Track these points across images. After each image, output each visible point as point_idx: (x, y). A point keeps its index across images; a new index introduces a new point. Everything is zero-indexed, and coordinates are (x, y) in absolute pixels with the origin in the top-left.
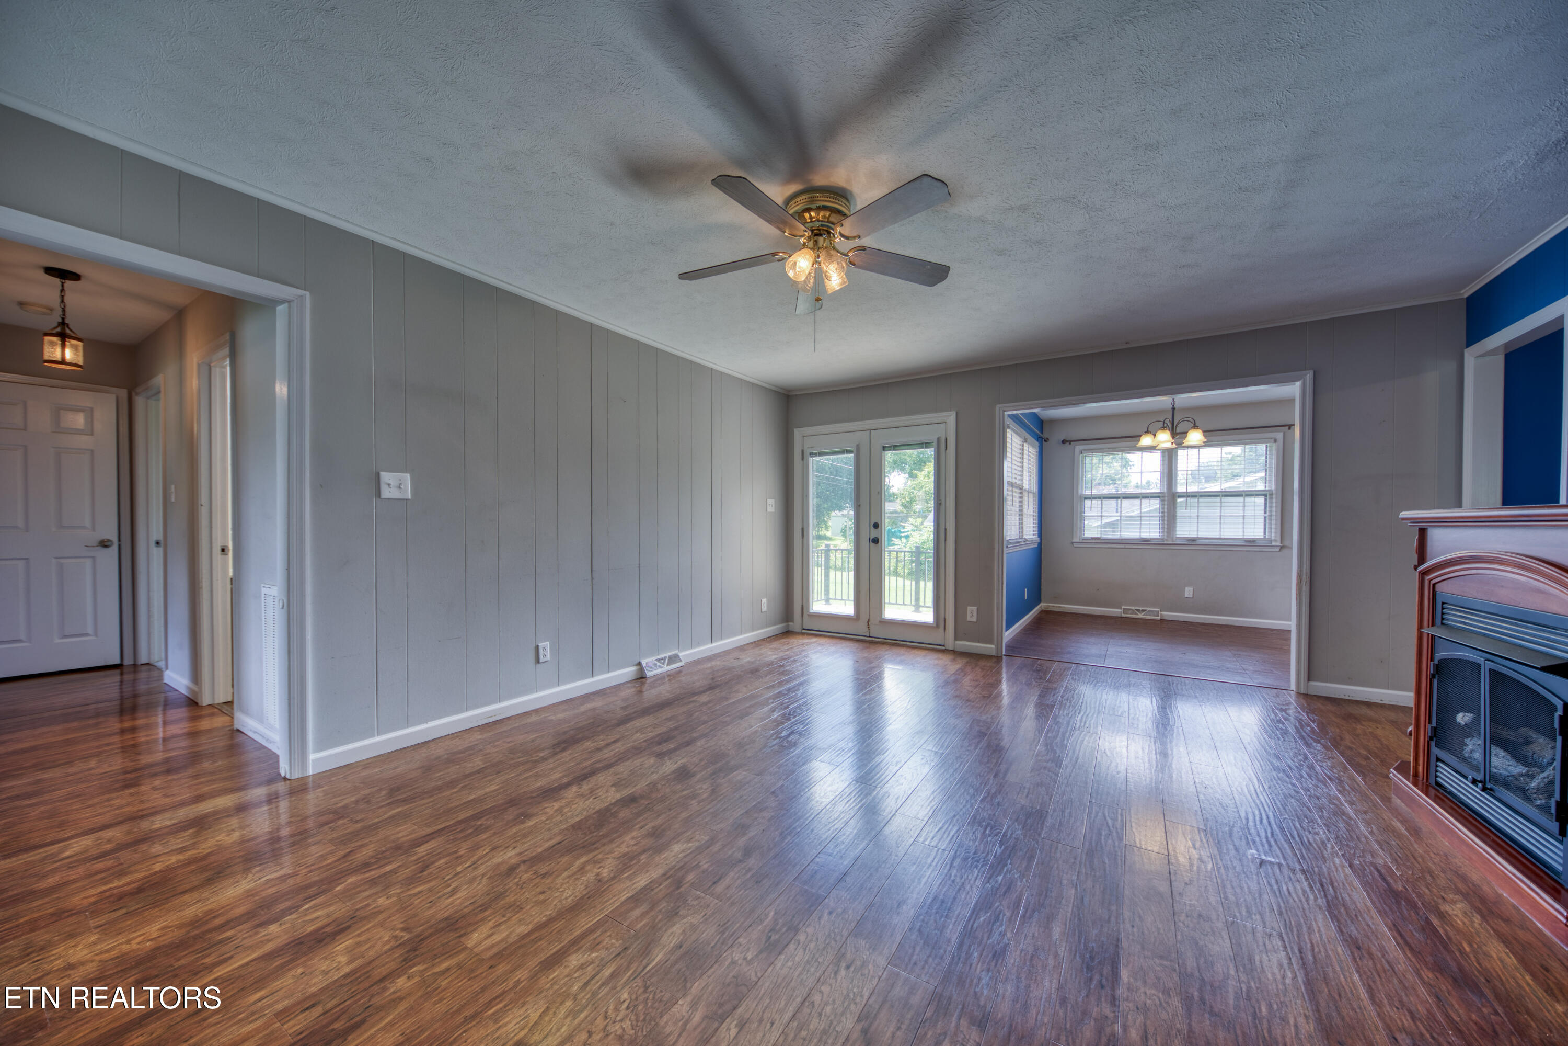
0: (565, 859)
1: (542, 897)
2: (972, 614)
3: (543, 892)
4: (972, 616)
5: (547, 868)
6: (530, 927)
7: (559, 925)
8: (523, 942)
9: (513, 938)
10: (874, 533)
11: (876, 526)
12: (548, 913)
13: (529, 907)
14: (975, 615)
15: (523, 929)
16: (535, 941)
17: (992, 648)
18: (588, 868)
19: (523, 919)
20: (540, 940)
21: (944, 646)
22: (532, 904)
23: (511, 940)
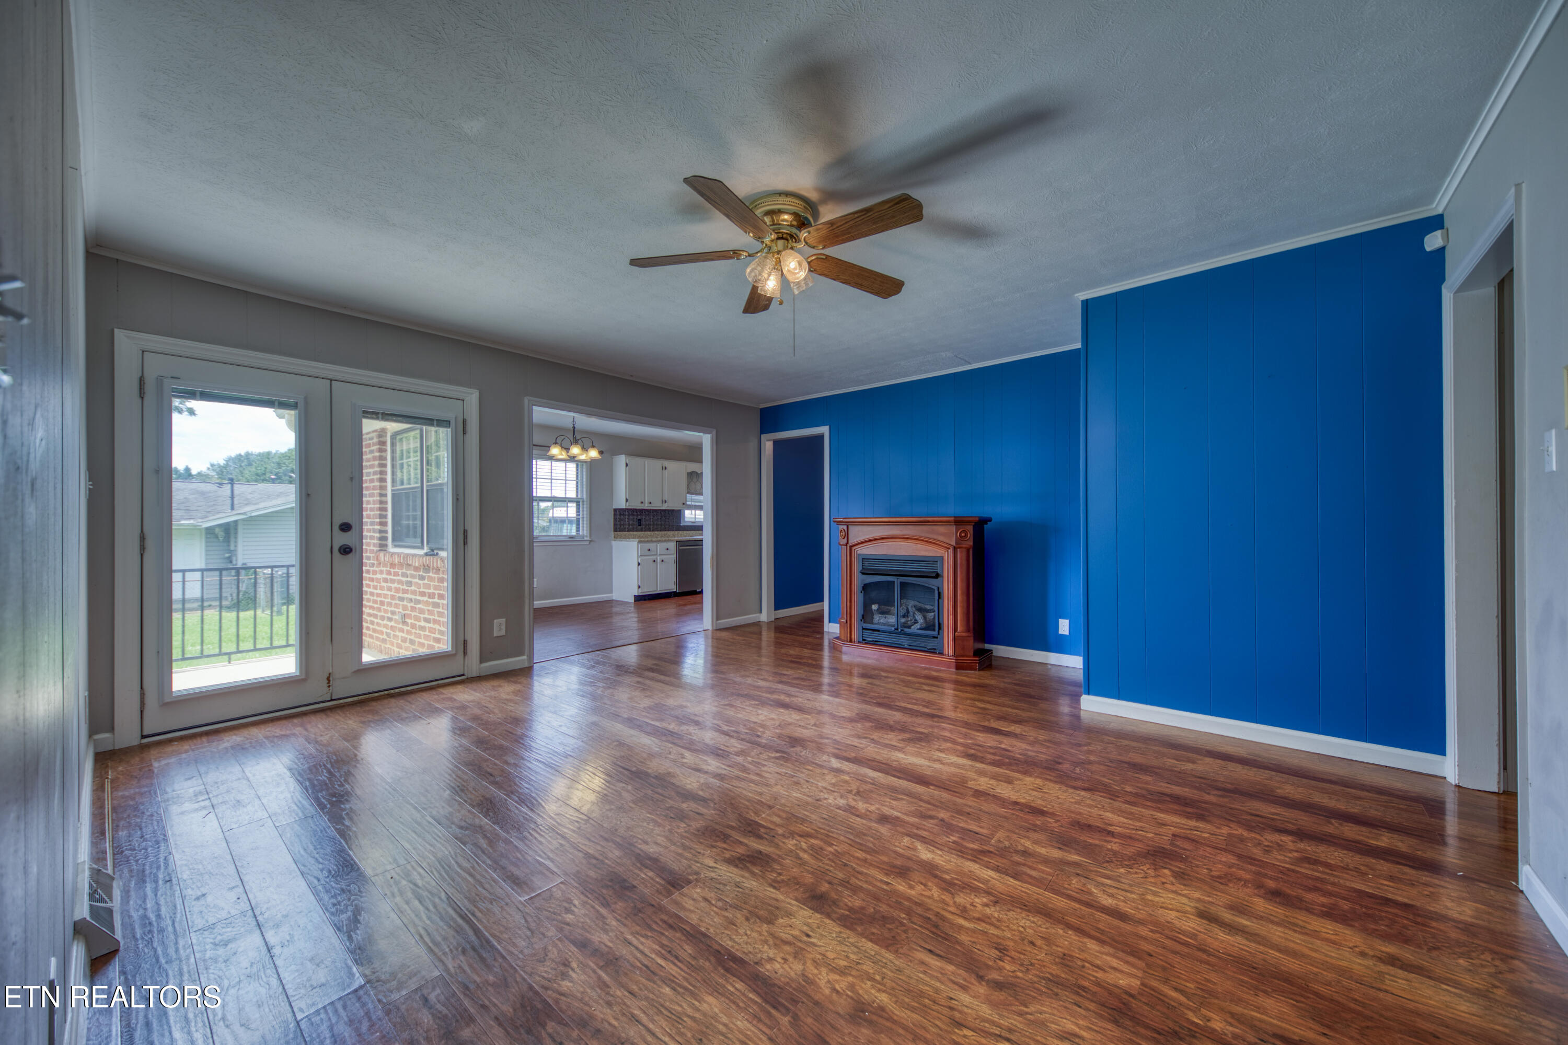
0: (964, 938)
1: (1039, 942)
2: (499, 627)
3: (1032, 943)
4: (500, 630)
5: (986, 951)
6: (1086, 940)
7: (1073, 920)
8: (1108, 940)
9: (1107, 949)
10: (342, 539)
11: (346, 527)
12: (1061, 932)
13: (1059, 949)
14: (503, 627)
15: (1092, 945)
16: (1102, 932)
17: (523, 660)
18: (976, 915)
19: (1079, 949)
20: (1099, 929)
21: (463, 675)
22: (1054, 947)
23: (1111, 950)
